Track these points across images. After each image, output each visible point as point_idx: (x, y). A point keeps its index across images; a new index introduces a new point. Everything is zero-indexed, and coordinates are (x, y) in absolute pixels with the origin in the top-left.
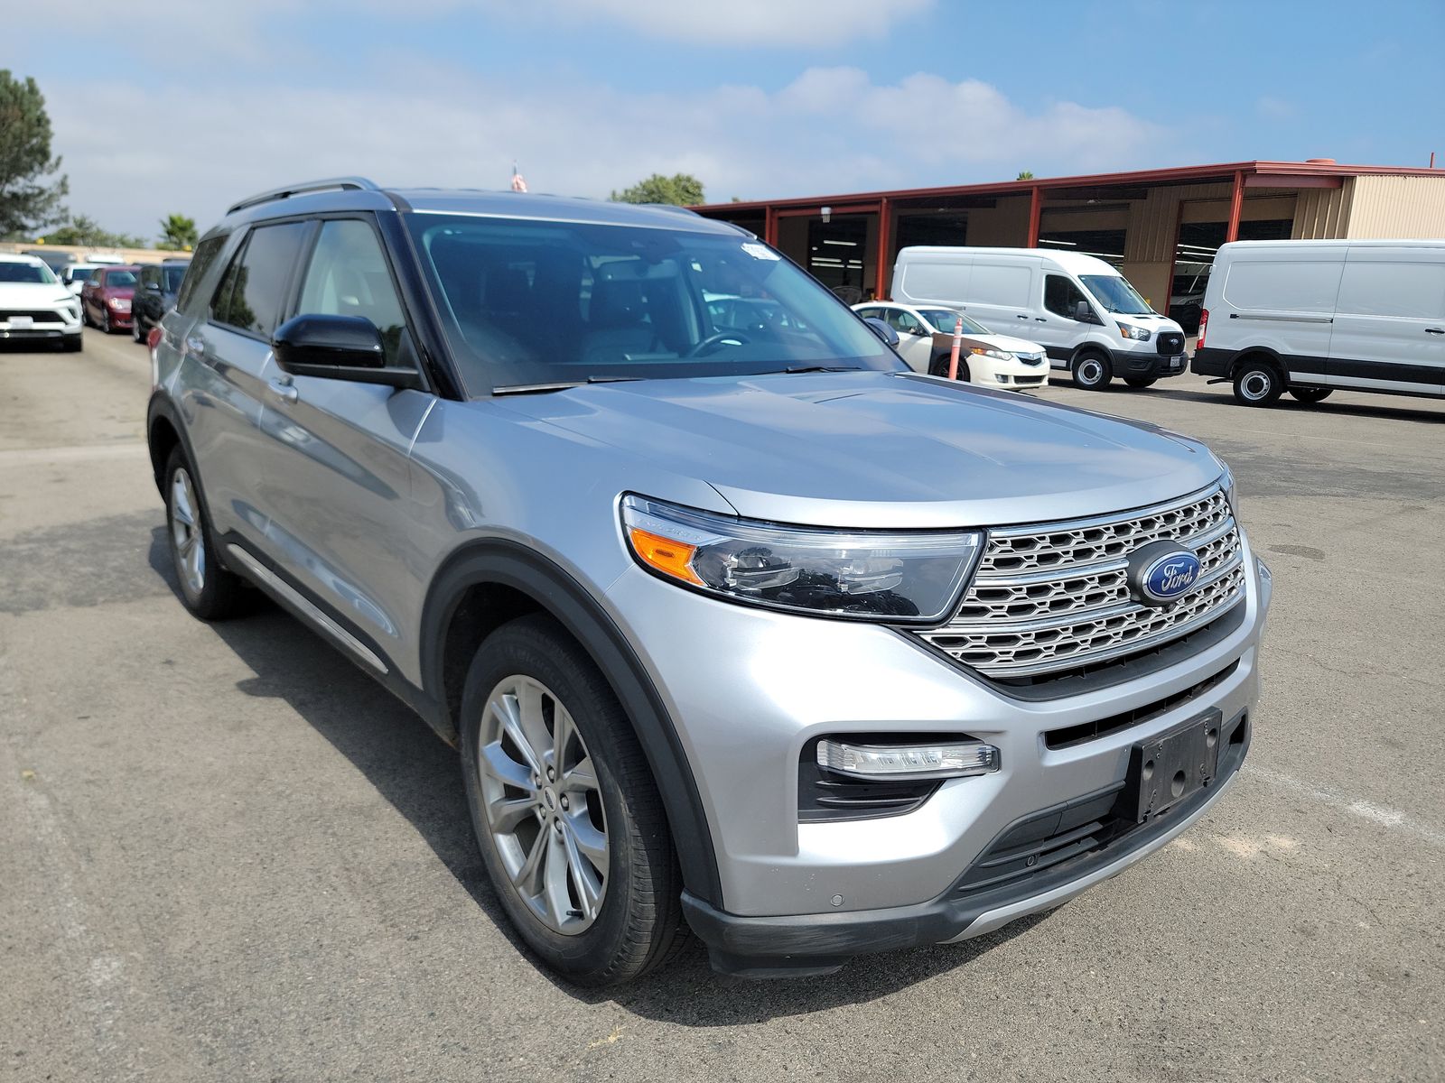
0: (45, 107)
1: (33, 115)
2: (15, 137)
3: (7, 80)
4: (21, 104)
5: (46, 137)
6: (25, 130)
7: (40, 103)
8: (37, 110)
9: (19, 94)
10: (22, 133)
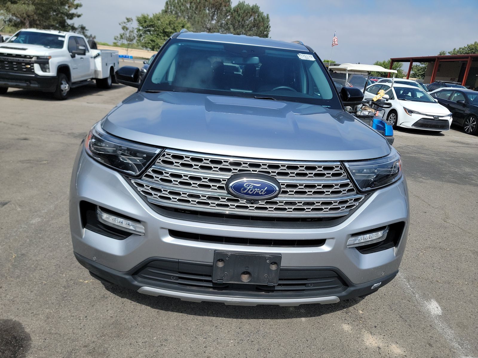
0: (270, 23)
1: (266, 25)
2: (260, 31)
3: (262, 15)
4: (264, 22)
5: (268, 31)
6: (263, 29)
7: (268, 22)
8: (268, 23)
9: (264, 19)
10: (262, 30)
